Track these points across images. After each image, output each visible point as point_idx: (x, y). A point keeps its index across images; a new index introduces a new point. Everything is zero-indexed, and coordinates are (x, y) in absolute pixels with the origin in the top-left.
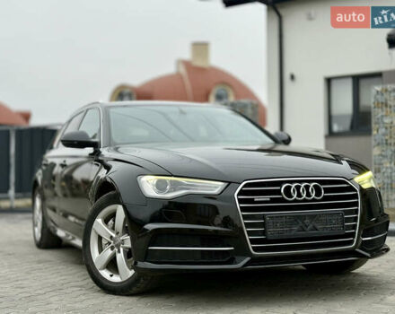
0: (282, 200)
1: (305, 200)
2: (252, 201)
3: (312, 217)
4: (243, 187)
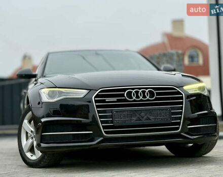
0: (125, 100)
1: (141, 100)
2: (104, 101)
4: (99, 93)
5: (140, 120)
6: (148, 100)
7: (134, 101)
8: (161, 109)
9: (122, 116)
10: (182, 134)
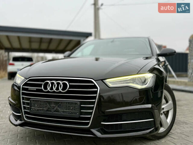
0: (41, 91)
5: (50, 111)
6: (60, 92)
7: (48, 92)
8: (70, 103)
9: (36, 105)
10: (92, 130)
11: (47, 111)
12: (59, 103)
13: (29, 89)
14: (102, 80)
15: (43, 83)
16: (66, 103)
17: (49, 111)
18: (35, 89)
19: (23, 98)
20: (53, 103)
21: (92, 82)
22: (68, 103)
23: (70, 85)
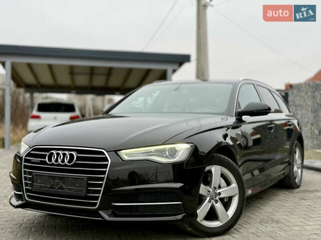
0: (45, 163)
1: (59, 165)
3: (61, 178)
4: (31, 151)
5: (54, 188)
6: (66, 165)
7: (53, 165)
8: (76, 178)
9: (39, 181)
10: (101, 212)
11: (51, 188)
12: (63, 178)
13: (32, 161)
14: (116, 151)
15: (48, 154)
16: (72, 178)
17: (52, 188)
18: (39, 161)
19: (25, 171)
20: (57, 179)
21: (103, 154)
22: (74, 178)
23: (77, 157)
